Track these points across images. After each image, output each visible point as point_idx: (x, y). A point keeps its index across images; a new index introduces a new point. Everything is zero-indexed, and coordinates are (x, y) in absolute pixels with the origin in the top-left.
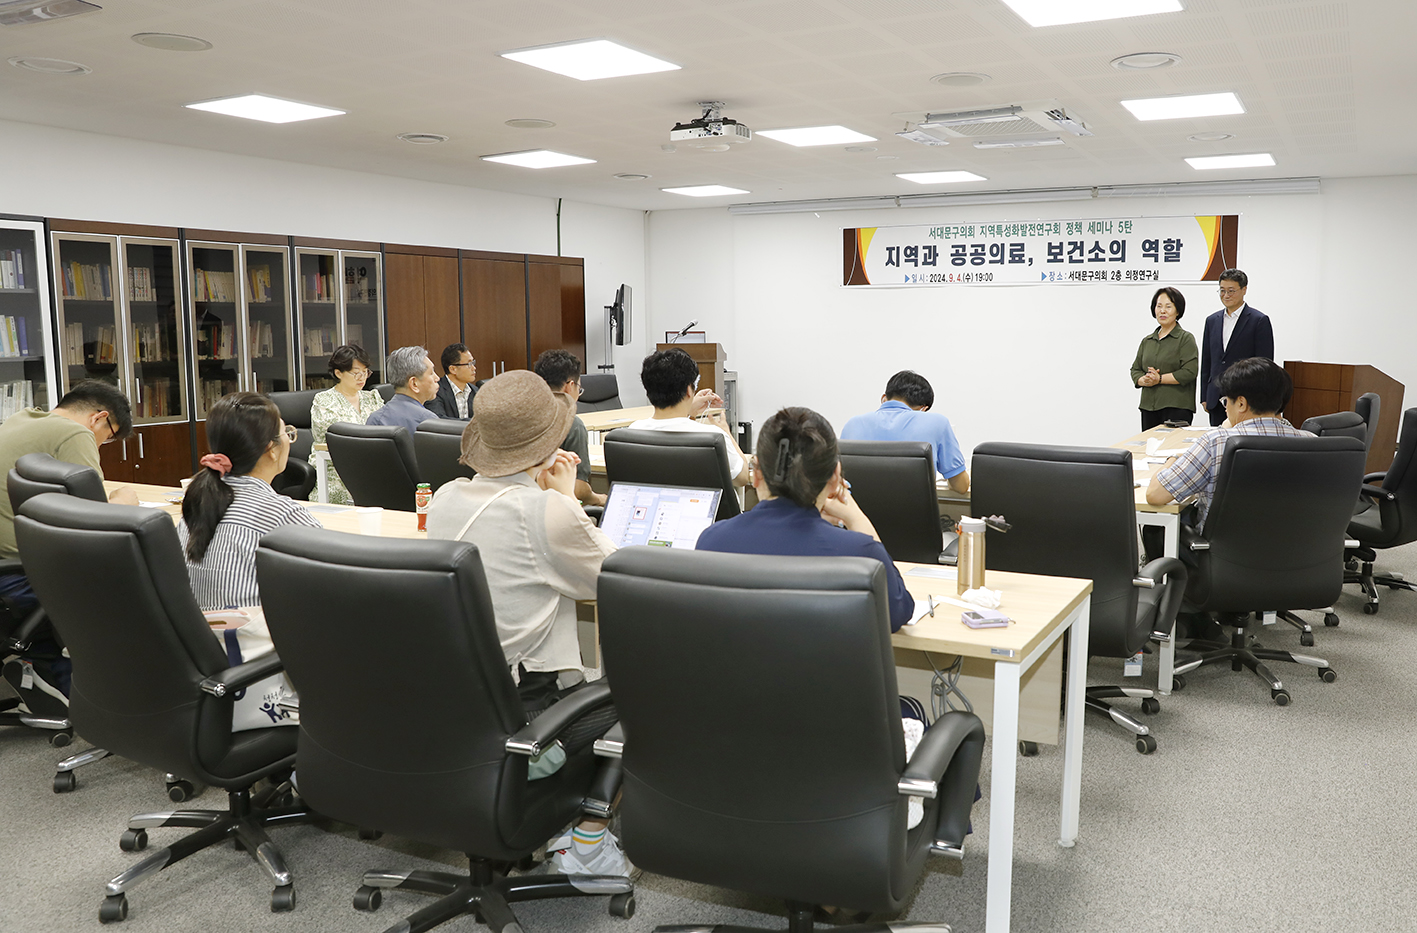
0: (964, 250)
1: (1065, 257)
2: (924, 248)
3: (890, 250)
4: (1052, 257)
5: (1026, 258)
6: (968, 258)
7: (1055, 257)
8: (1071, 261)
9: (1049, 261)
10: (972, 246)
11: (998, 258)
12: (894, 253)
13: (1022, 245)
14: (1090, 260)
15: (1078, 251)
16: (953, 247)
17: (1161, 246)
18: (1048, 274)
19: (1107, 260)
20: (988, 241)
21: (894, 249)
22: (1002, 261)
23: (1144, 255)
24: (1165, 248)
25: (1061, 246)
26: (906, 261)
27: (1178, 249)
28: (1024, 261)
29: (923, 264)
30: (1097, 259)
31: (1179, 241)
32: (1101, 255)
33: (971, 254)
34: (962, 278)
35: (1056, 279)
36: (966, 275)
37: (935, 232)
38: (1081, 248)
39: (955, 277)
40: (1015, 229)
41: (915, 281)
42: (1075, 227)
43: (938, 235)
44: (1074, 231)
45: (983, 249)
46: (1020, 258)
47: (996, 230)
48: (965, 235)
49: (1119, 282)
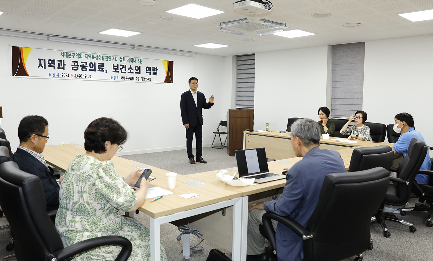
0: (77, 64)
1: (119, 70)
2: (58, 61)
3: (40, 60)
4: (114, 70)
6: (80, 68)
7: (116, 70)
8: (122, 72)
9: (113, 72)
10: (81, 62)
11: (93, 68)
12: (42, 62)
13: (103, 64)
14: (128, 72)
15: (124, 69)
16: (73, 62)
17: (152, 69)
18: (113, 77)
19: (134, 73)
20: (89, 61)
21: (42, 60)
22: (95, 70)
23: (147, 72)
25: (118, 66)
26: (49, 66)
27: (157, 71)
28: (104, 71)
29: (58, 68)
30: (130, 72)
31: (157, 68)
32: (132, 71)
33: (81, 66)
34: (77, 76)
35: (116, 79)
36: (79, 75)
37: (63, 54)
38: (125, 67)
39: (74, 76)
40: (100, 57)
41: (54, 76)
42: (123, 59)
43: (65, 56)
44: (123, 61)
45: (86, 64)
46: (102, 70)
47: (92, 56)
48: (78, 57)
49: (138, 82)
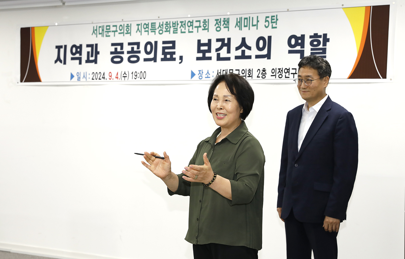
0: (122, 48)
1: (213, 54)
2: (88, 46)
3: (59, 48)
4: (201, 55)
5: (177, 56)
6: (125, 56)
7: (204, 55)
8: (219, 58)
9: (198, 59)
10: (130, 44)
11: (152, 56)
12: (62, 50)
13: (173, 43)
14: (237, 58)
15: (225, 49)
16: (113, 45)
17: (307, 41)
18: (196, 72)
19: (253, 57)
20: (143, 39)
21: (61, 47)
22: (154, 59)
23: (290, 52)
24: (312, 43)
25: (209, 43)
26: (72, 59)
27: (325, 44)
28: (174, 59)
29: (86, 62)
30: (243, 56)
31: (325, 35)
32: (248, 53)
33: (128, 52)
34: (119, 76)
35: (204, 78)
36: (123, 73)
37: (96, 30)
38: (228, 45)
39: (114, 76)
40: (167, 27)
41: (79, 79)
42: (222, 23)
43: (100, 34)
44: (222, 27)
45: (138, 48)
46: (172, 56)
47: (150, 27)
48: (123, 33)
49: (264, 81)
